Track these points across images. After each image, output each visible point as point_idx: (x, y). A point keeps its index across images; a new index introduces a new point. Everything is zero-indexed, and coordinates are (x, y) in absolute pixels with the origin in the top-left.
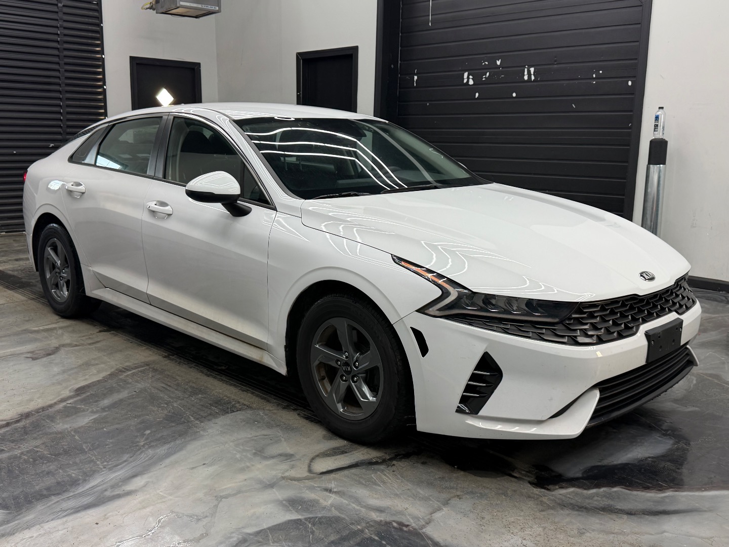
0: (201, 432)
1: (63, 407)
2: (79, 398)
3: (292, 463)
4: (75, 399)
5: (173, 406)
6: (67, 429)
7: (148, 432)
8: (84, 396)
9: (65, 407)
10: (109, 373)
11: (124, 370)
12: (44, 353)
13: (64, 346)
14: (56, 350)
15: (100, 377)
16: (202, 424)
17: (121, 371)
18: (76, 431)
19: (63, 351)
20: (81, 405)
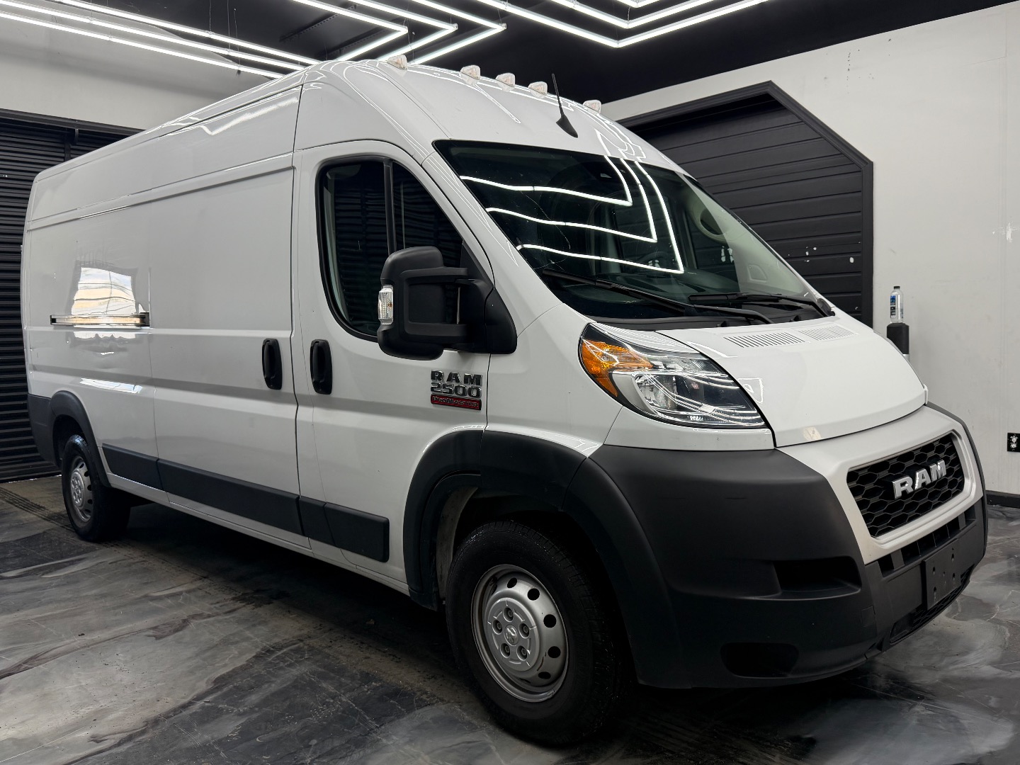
0: (384, 741)
1: (200, 708)
2: (219, 693)
4: (214, 695)
5: (340, 701)
6: (208, 741)
7: (314, 742)
8: (225, 689)
9: (203, 707)
10: (254, 654)
11: (272, 649)
12: (170, 629)
13: (194, 617)
14: (185, 622)
15: (243, 661)
16: (383, 727)
17: (268, 651)
18: (220, 742)
19: (193, 624)
20: (222, 704)
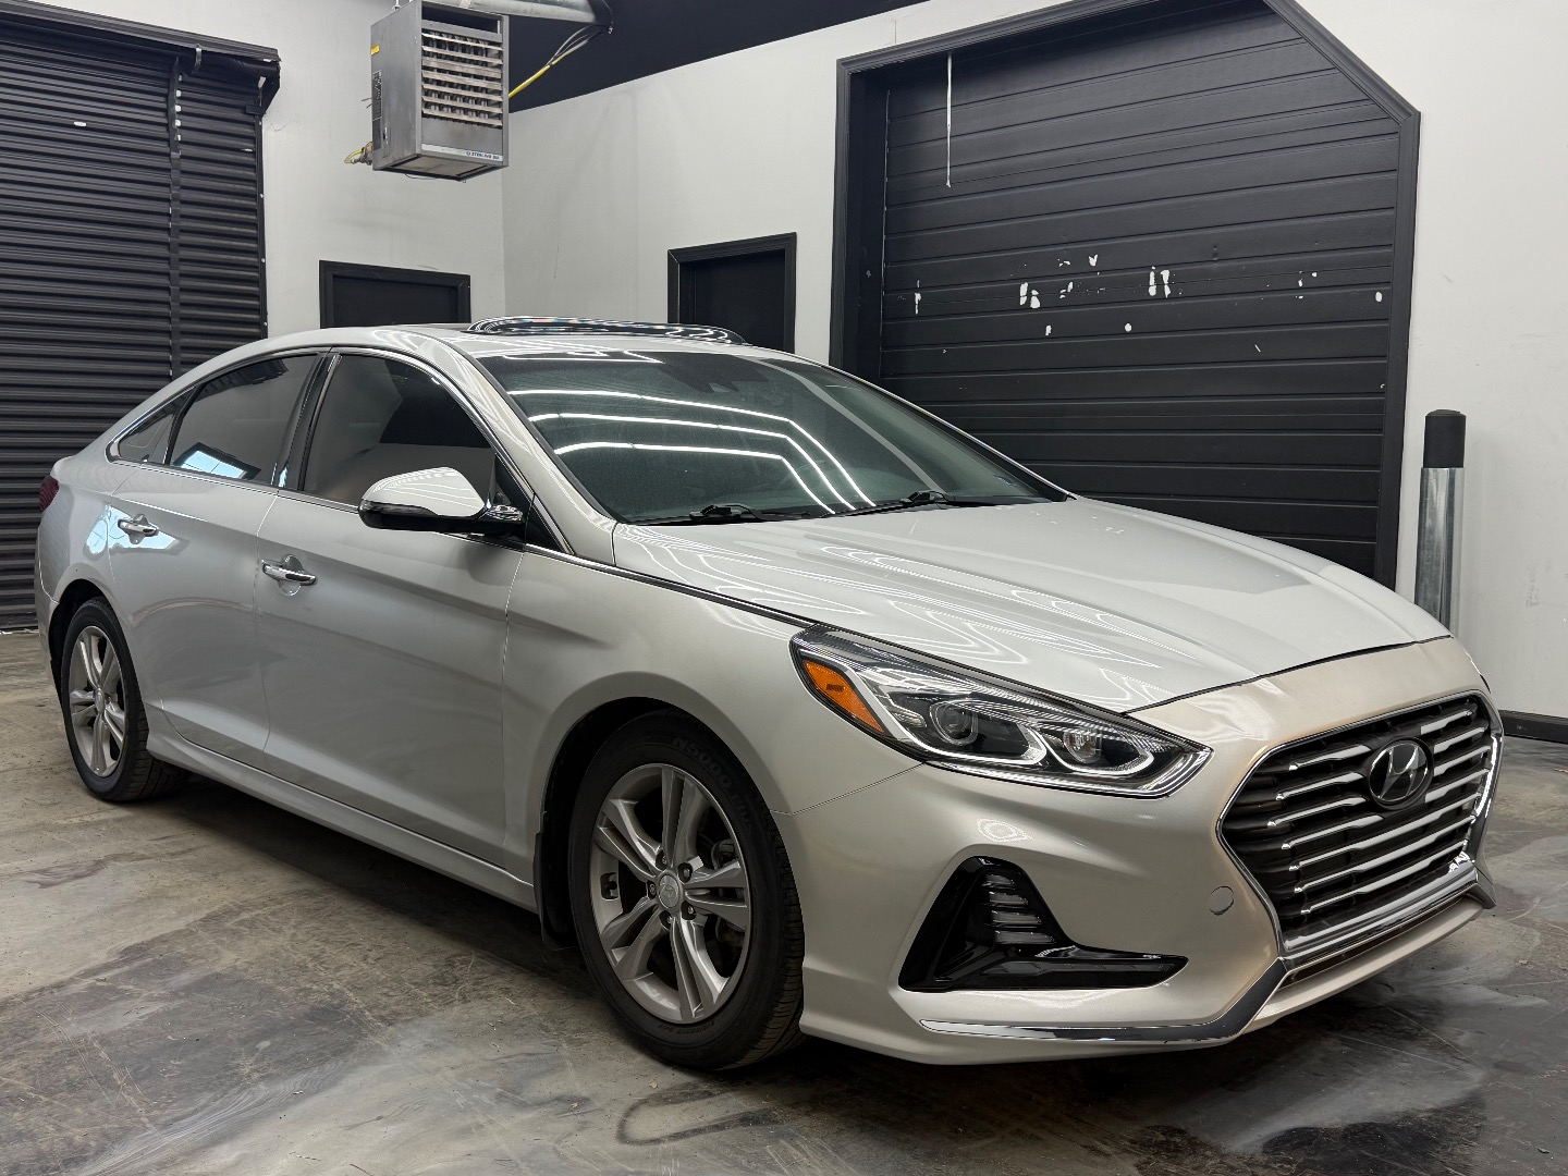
1: (87, 988)
3: (583, 1118)
4: (116, 971)
6: (84, 1035)
7: (265, 1044)
8: (136, 964)
9: (91, 988)
10: (203, 916)
11: (236, 909)
12: (71, 872)
13: (116, 857)
14: (98, 865)
16: (390, 1028)
17: (230, 912)
18: (104, 1038)
19: (109, 870)
20: (126, 984)
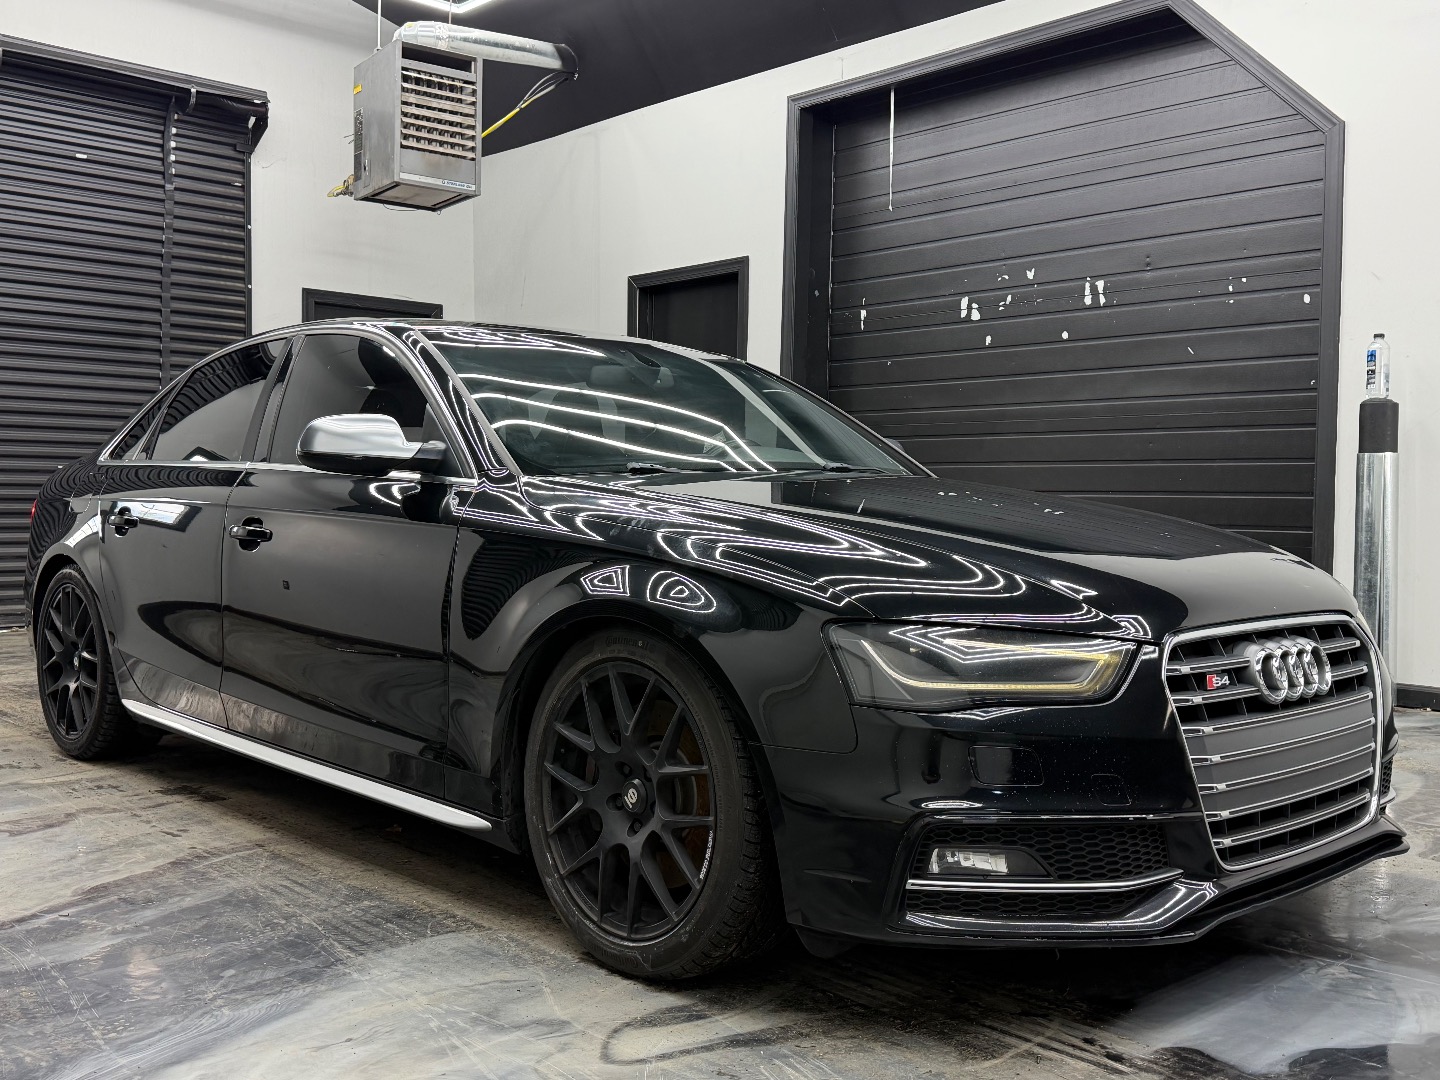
0: (355, 976)
2: (91, 905)
3: (563, 1040)
4: (81, 908)
5: (299, 923)
6: (44, 965)
7: (232, 972)
8: (102, 901)
9: (53, 922)
10: (172, 860)
12: (40, 823)
13: (86, 811)
14: (70, 817)
15: (150, 867)
16: (361, 958)
18: (64, 968)
19: (80, 821)
20: (90, 919)
